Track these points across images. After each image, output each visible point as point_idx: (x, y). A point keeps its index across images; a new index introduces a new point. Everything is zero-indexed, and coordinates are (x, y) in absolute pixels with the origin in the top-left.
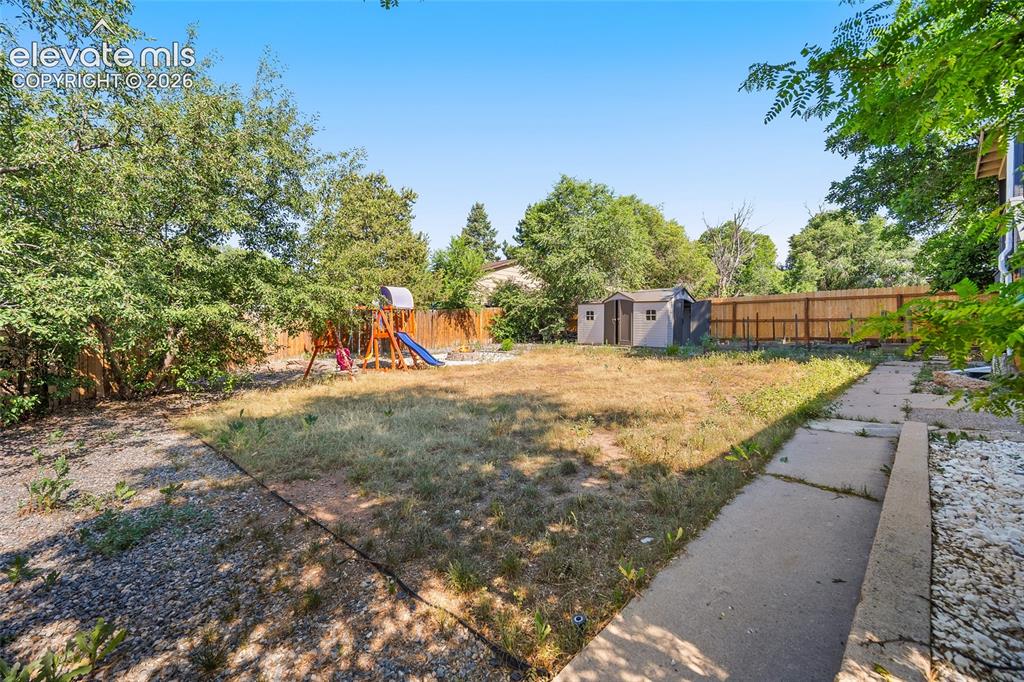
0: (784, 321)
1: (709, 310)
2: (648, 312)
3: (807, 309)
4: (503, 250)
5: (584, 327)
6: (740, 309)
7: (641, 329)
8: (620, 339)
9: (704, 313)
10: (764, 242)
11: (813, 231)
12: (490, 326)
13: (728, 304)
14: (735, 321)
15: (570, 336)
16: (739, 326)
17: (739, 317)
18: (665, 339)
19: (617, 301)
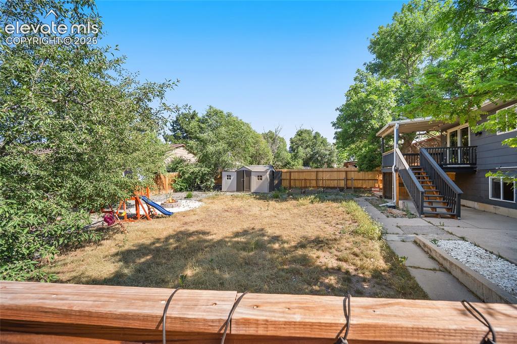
0: (310, 180)
1: (281, 175)
2: (258, 176)
3: (317, 175)
4: (163, 136)
5: (226, 183)
6: (292, 174)
7: (255, 184)
8: (245, 189)
9: (279, 177)
10: (282, 140)
11: (299, 137)
12: (172, 183)
13: (288, 172)
14: (290, 179)
15: (218, 187)
16: (292, 181)
17: (292, 178)
18: (266, 189)
19: (243, 171)
